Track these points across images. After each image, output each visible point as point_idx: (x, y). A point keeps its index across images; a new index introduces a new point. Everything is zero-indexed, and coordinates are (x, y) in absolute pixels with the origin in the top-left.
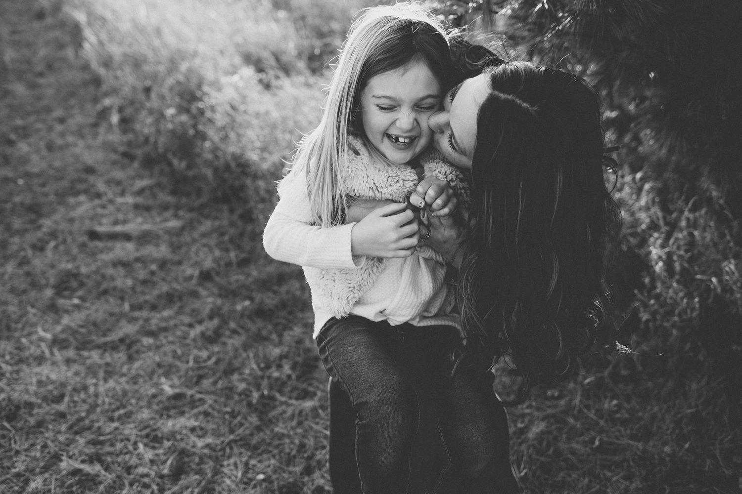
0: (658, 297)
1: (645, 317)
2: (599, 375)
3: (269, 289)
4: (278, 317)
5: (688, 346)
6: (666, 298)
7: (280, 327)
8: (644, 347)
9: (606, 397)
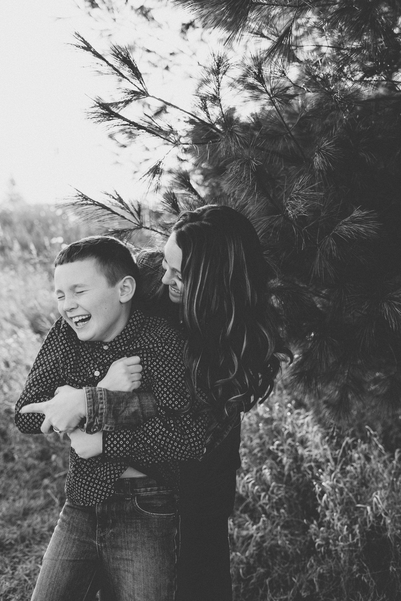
5: (355, 567)
6: (333, 525)
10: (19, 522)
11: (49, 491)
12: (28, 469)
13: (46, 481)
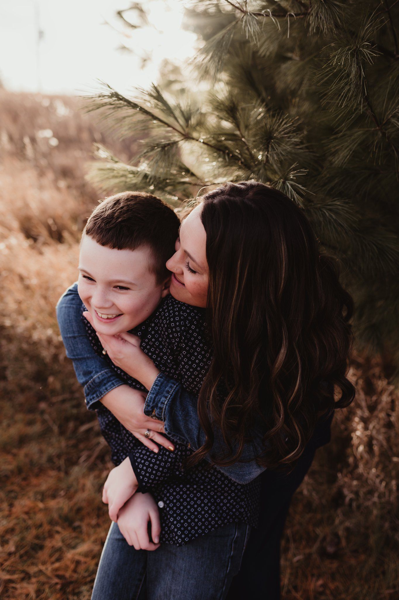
0: (359, 477)
1: (349, 496)
2: (307, 551)
3: (8, 452)
4: (12, 484)
5: (387, 525)
6: (367, 479)
7: (13, 495)
8: (347, 524)
9: (313, 575)
10: (15, 451)
11: (46, 417)
12: (23, 389)
13: (43, 405)
